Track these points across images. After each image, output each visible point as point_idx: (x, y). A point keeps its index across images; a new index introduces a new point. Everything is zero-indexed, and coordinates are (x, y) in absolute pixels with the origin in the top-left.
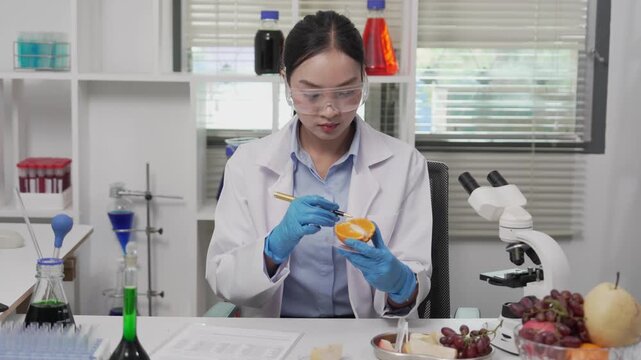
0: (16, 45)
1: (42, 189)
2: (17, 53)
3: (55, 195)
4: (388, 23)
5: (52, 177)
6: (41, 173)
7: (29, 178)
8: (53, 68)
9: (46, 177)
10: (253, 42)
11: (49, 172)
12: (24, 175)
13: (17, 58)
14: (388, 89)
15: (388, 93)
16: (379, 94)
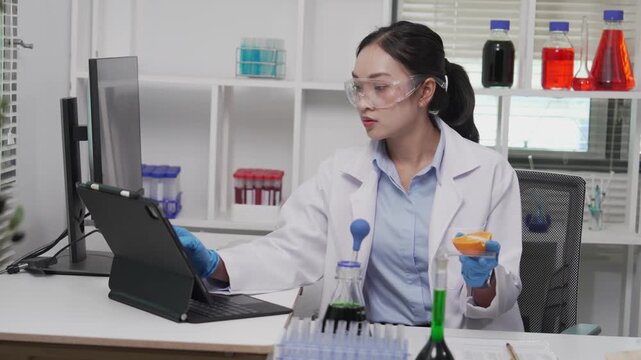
0: (239, 52)
1: (258, 201)
2: (239, 60)
3: (272, 207)
4: (625, 35)
5: (269, 189)
6: (258, 184)
7: (246, 189)
8: (275, 76)
9: (264, 188)
10: (481, 52)
11: (267, 184)
12: (240, 184)
13: (239, 65)
14: (616, 105)
15: (616, 110)
16: (606, 110)
